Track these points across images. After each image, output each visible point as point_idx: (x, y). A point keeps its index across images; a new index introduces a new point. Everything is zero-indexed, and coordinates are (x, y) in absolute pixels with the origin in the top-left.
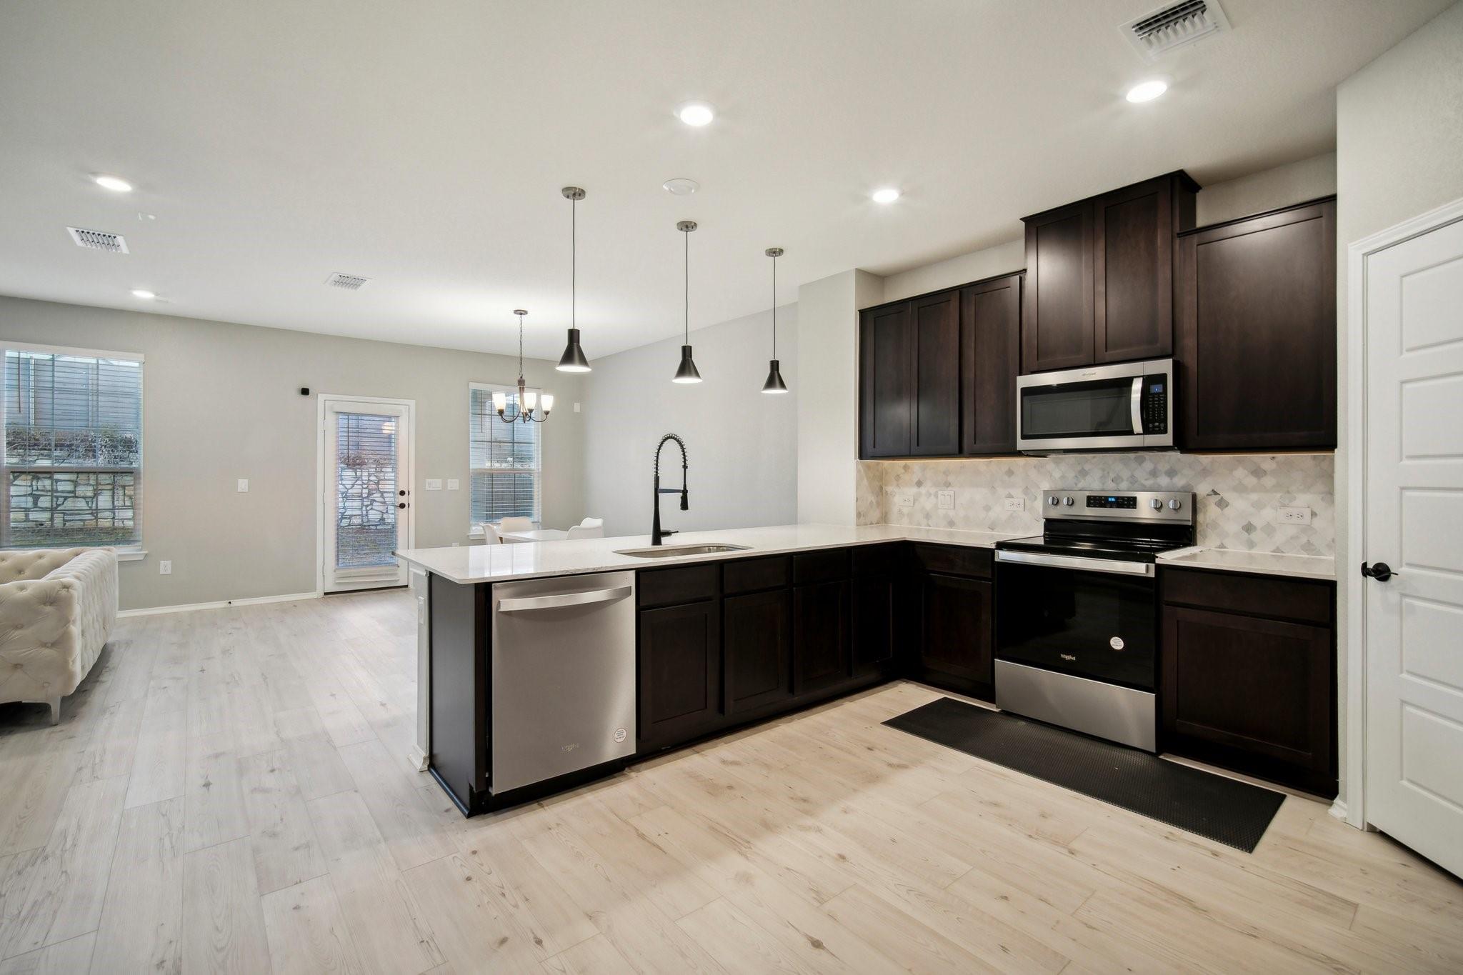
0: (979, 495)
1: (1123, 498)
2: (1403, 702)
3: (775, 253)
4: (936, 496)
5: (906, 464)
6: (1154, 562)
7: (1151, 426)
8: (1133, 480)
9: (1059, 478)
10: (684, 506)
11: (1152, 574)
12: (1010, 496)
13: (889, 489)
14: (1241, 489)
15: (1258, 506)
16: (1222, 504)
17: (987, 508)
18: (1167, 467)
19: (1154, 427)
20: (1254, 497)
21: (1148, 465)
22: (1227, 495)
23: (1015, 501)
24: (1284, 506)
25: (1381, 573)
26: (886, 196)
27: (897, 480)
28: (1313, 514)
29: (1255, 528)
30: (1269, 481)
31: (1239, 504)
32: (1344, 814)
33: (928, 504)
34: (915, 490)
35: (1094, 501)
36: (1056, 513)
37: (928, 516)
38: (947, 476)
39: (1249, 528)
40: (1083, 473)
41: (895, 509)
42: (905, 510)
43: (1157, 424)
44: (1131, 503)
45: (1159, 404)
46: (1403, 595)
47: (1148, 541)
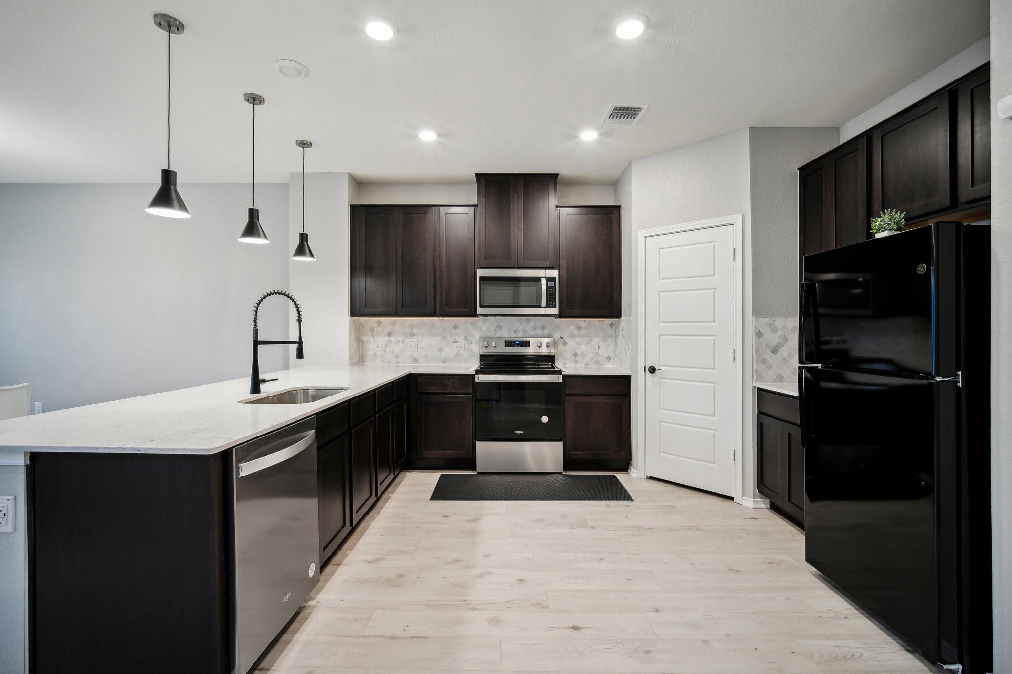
0: (435, 341)
1: (523, 341)
2: (660, 421)
3: (304, 144)
4: (403, 342)
5: (379, 321)
6: (561, 374)
7: (549, 303)
8: (525, 331)
9: (486, 331)
10: (300, 355)
11: (561, 380)
12: (455, 342)
13: (365, 338)
14: (572, 336)
15: (579, 344)
16: (565, 343)
17: (441, 350)
18: (541, 325)
19: (550, 304)
20: (577, 339)
21: (532, 324)
22: (566, 339)
23: (459, 344)
24: (588, 343)
25: (652, 370)
26: (428, 136)
27: (372, 332)
28: (599, 347)
29: (578, 354)
30: (583, 332)
31: (571, 343)
32: (637, 475)
33: (397, 349)
34: (387, 338)
35: (509, 343)
36: (486, 351)
37: (397, 357)
38: (412, 329)
39: (575, 355)
40: (499, 328)
41: (370, 353)
42: (379, 353)
43: (551, 303)
44: (526, 344)
45: (553, 292)
46: (660, 378)
47: (534, 364)
